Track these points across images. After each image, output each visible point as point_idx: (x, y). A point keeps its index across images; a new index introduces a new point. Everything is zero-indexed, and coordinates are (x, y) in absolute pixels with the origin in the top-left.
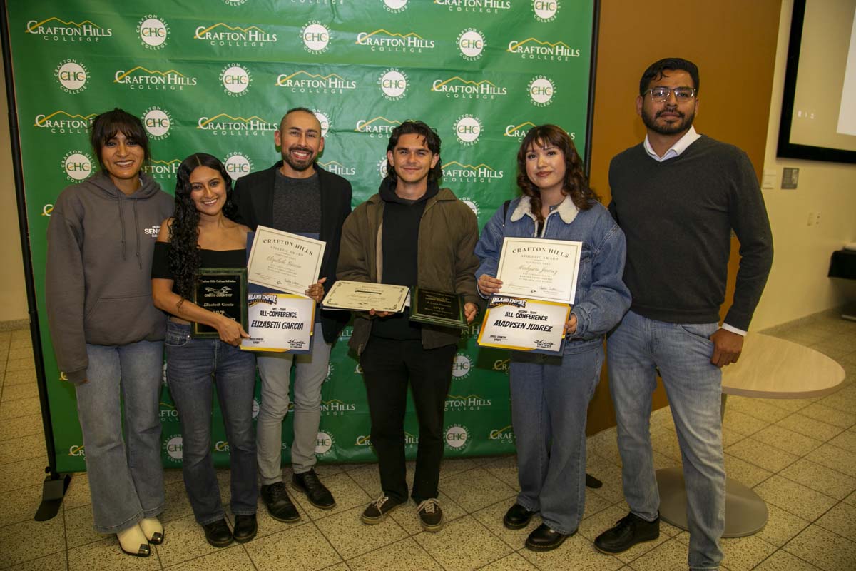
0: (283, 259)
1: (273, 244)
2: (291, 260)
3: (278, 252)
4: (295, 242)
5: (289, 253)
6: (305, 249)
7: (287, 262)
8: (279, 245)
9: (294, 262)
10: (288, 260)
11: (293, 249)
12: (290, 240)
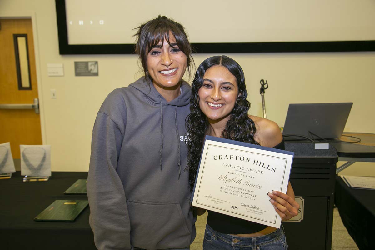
0: (239, 178)
1: (224, 161)
2: (247, 179)
3: (232, 170)
4: (252, 157)
5: (245, 170)
6: (266, 166)
7: (243, 182)
8: (233, 162)
9: (251, 182)
10: (245, 179)
11: (251, 165)
12: (246, 155)
